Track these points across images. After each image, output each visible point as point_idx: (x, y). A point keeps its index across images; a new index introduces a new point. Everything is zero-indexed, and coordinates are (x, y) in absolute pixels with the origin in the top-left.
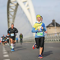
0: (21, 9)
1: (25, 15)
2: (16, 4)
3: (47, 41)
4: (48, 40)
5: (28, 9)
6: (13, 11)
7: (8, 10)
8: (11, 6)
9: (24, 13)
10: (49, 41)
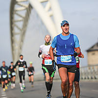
0: (38, 16)
1: (45, 27)
2: (27, 6)
3: (88, 78)
4: (90, 77)
5: (51, 16)
6: (21, 21)
7: (12, 18)
8: (17, 11)
9: (42, 23)
10: (92, 78)
